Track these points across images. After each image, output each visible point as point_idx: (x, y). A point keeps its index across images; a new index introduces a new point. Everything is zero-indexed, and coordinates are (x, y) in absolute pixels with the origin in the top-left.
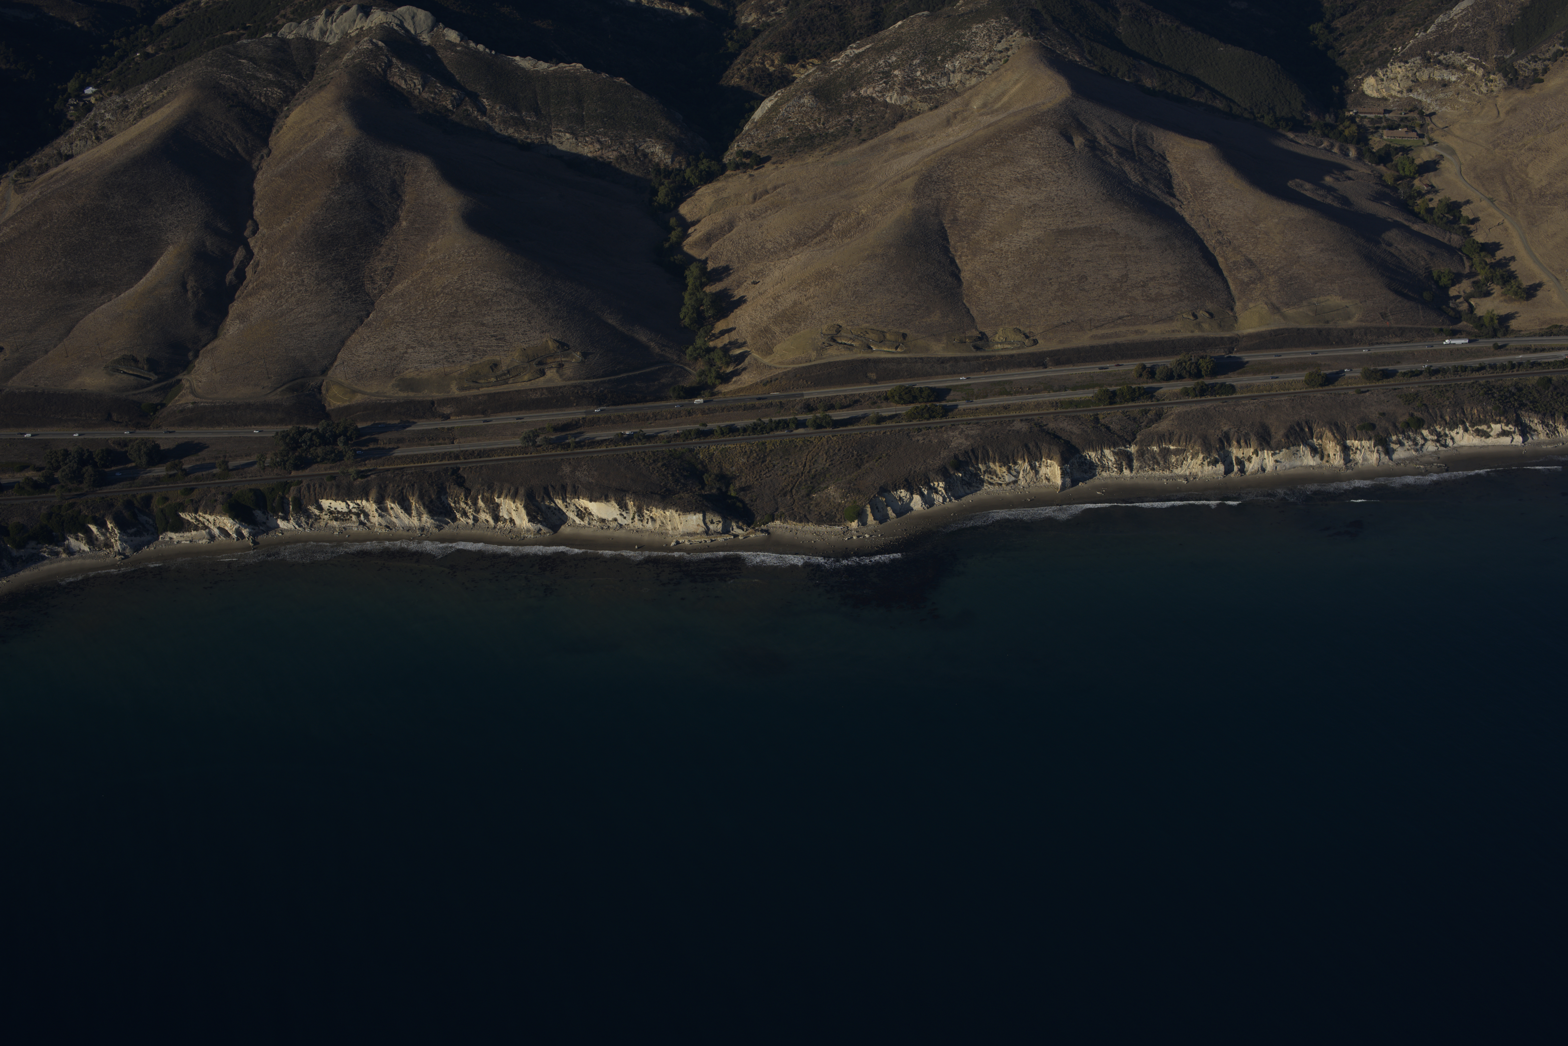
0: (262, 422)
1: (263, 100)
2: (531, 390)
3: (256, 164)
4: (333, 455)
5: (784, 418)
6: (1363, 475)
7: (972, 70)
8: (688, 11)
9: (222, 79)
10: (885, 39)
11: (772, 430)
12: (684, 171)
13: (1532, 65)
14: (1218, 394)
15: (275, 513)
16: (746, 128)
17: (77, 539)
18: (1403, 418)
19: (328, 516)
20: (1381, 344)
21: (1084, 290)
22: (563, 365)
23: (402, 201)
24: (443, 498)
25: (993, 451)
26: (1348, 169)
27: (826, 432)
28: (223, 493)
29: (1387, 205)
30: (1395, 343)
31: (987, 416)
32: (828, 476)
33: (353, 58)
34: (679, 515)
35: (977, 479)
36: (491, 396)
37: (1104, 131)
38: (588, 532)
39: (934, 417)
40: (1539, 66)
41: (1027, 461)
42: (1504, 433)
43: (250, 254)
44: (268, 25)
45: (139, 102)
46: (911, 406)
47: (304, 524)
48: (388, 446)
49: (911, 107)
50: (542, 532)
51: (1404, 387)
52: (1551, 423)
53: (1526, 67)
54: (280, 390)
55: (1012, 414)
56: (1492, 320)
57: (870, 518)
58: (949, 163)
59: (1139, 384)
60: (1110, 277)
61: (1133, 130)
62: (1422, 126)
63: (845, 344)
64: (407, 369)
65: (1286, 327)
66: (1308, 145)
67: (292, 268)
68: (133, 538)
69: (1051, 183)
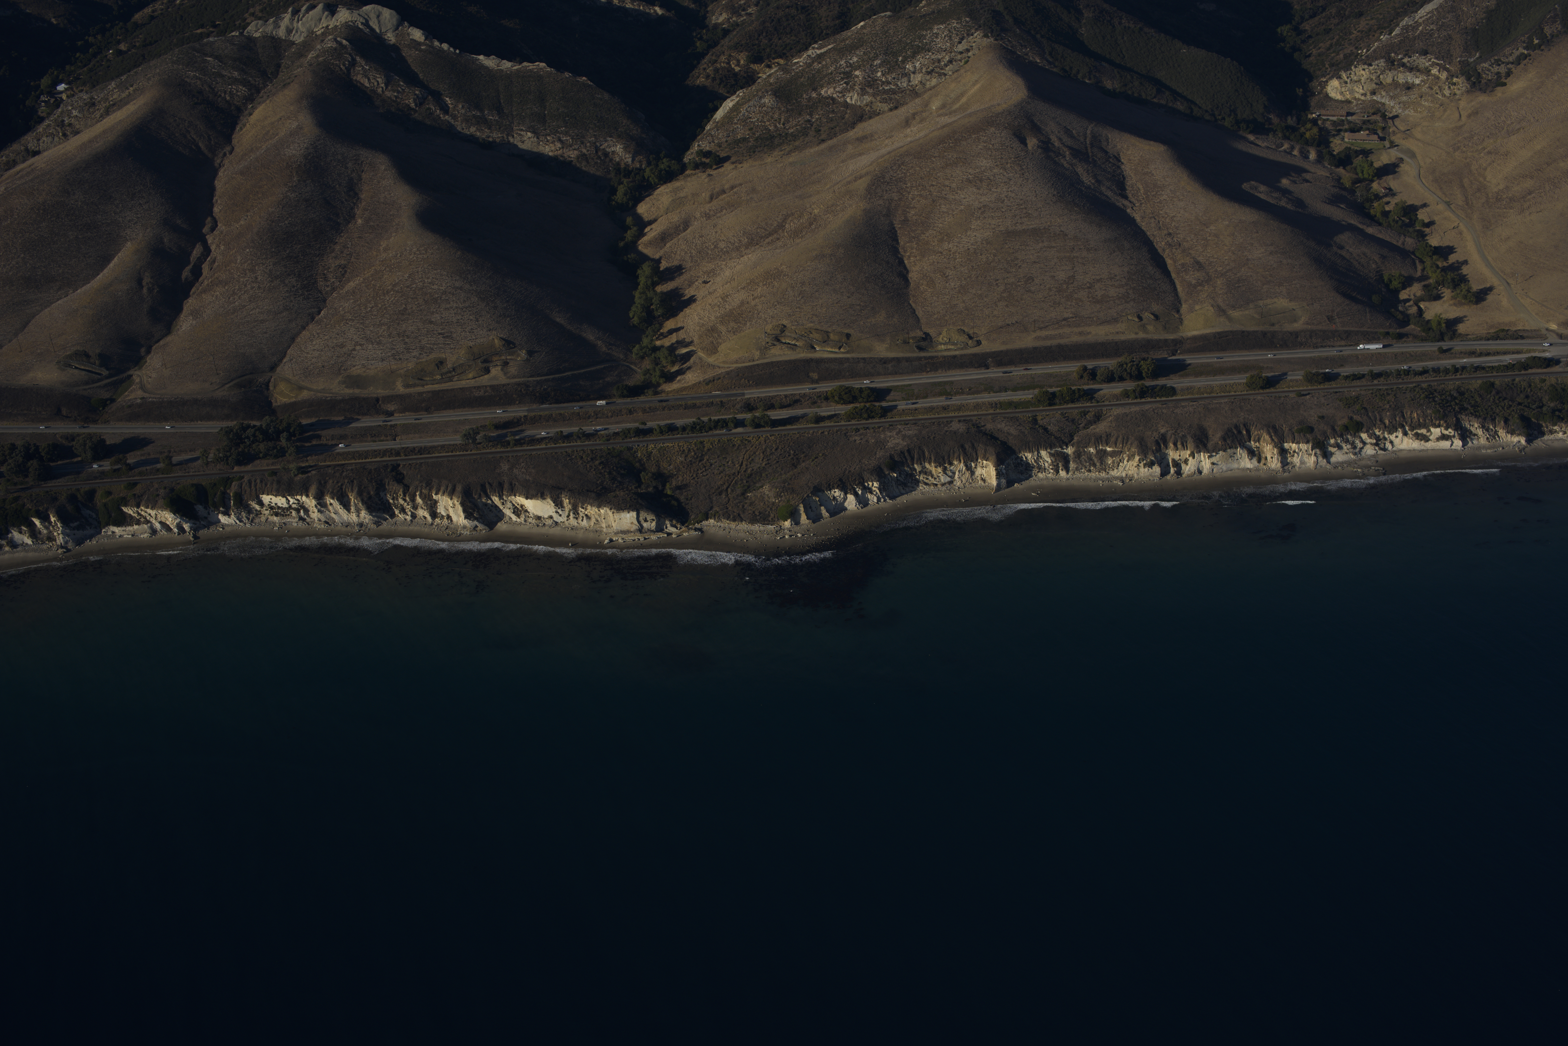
0: (209, 418)
1: (228, 98)
2: (475, 387)
3: (218, 161)
4: (275, 451)
5: (723, 417)
6: (1299, 478)
7: (932, 70)
8: (659, 11)
9: (188, 77)
10: (847, 39)
11: (711, 429)
12: (644, 170)
13: (1496, 69)
14: (1158, 396)
15: (216, 507)
16: (708, 127)
17: (21, 533)
18: (1342, 421)
19: (268, 512)
20: (1325, 347)
21: (1029, 291)
22: (508, 363)
23: (358, 199)
24: (382, 494)
25: (929, 452)
26: (1306, 171)
27: (765, 431)
28: (165, 488)
29: (1342, 208)
30: (1340, 346)
31: (926, 417)
32: (763, 475)
33: (318, 56)
34: (613, 513)
35: (912, 480)
36: (435, 393)
37: (1059, 132)
38: (524, 529)
39: (873, 417)
40: (1503, 69)
41: (962, 461)
42: (1444, 437)
43: (207, 251)
44: (237, 23)
45: (106, 99)
46: (852, 406)
47: (244, 519)
48: (330, 443)
49: (871, 107)
50: (478, 529)
51: (1345, 390)
52: (1491, 427)
53: (1489, 70)
54: (228, 386)
55: (950, 415)
56: (1439, 323)
57: (803, 517)
58: (903, 163)
59: (1080, 386)
60: (1056, 278)
61: (1089, 132)
62: (1384, 129)
63: (789, 344)
64: (354, 366)
65: (1231, 329)
66: (1268, 148)
67: (246, 265)
68: (76, 532)
69: (1002, 185)
